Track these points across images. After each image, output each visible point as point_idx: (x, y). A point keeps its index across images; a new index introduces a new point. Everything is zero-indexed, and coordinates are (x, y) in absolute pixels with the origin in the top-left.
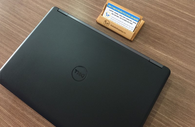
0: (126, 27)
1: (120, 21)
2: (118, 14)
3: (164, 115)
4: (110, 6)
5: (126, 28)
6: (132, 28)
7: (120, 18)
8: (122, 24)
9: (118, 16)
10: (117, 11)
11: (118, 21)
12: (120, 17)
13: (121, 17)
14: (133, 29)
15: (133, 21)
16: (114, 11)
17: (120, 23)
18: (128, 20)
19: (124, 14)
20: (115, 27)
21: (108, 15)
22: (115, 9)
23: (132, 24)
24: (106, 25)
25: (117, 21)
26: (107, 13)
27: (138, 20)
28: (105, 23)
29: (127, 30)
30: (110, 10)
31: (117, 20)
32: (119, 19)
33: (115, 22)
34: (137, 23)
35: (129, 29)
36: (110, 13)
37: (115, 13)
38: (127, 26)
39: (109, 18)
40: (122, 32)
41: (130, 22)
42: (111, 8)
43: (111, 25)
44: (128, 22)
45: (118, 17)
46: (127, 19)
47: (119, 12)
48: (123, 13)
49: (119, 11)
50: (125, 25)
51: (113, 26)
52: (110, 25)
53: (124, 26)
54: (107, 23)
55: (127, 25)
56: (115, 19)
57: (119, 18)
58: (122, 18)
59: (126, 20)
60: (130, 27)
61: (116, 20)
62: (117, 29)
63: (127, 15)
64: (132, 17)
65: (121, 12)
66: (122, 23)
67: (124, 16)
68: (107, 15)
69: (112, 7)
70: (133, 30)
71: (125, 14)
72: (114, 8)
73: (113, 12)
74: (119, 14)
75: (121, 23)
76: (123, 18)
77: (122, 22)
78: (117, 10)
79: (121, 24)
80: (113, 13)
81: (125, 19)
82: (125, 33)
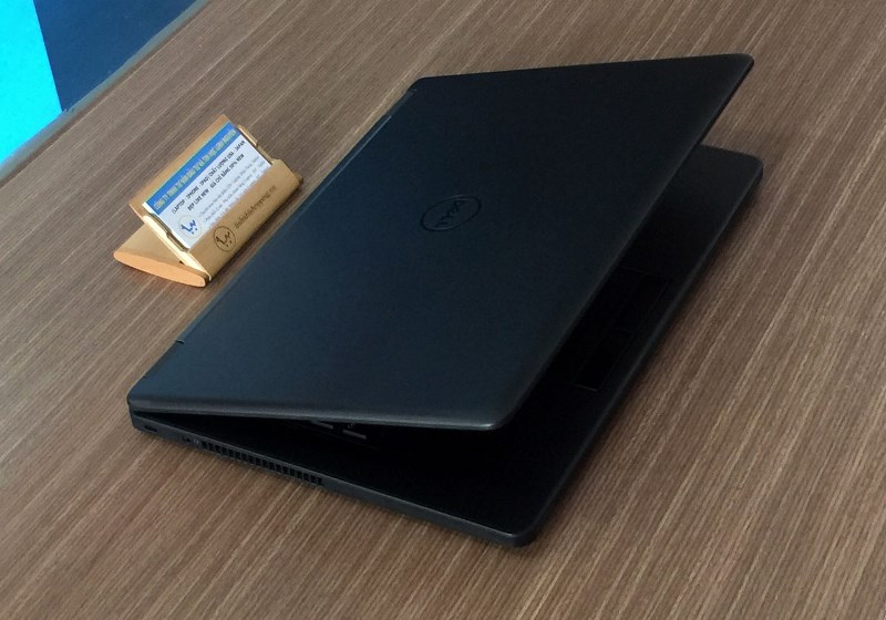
0: (248, 179)
1: (223, 193)
2: (196, 189)
4: (160, 203)
5: (251, 180)
6: (258, 163)
7: (212, 186)
8: (237, 189)
9: (202, 189)
10: (185, 186)
11: (224, 198)
12: (207, 185)
13: (210, 182)
14: (261, 158)
15: (231, 148)
16: (182, 196)
17: (231, 195)
18: (227, 164)
19: (203, 169)
20: (247, 215)
21: (191, 225)
22: (174, 189)
23: (242, 156)
24: (231, 245)
25: (220, 201)
26: (184, 227)
27: (233, 132)
31: (216, 200)
32: (213, 194)
34: (241, 138)
35: (260, 173)
37: (189, 196)
38: (246, 175)
39: (204, 227)
40: (268, 196)
41: (233, 158)
42: (167, 203)
43: (237, 225)
44: (232, 166)
45: (207, 191)
46: (220, 165)
47: (191, 180)
48: (196, 167)
49: (184, 180)
50: (240, 181)
51: (242, 219)
52: (233, 228)
53: (243, 184)
54: (223, 238)
55: (241, 174)
56: (213, 207)
57: (210, 191)
58: (213, 178)
59: (224, 168)
60: (251, 169)
61: (217, 205)
62: (253, 208)
63: (206, 158)
64: (220, 144)
65: (191, 173)
66: (233, 188)
67: (209, 169)
68: (189, 226)
69: (165, 195)
70: (264, 162)
71: (201, 163)
72: (172, 193)
73: (183, 201)
74: (196, 183)
75: (230, 191)
76: (216, 175)
77: (230, 185)
78: (179, 185)
79: (234, 192)
80: (188, 202)
81: (219, 172)
82: (274, 187)
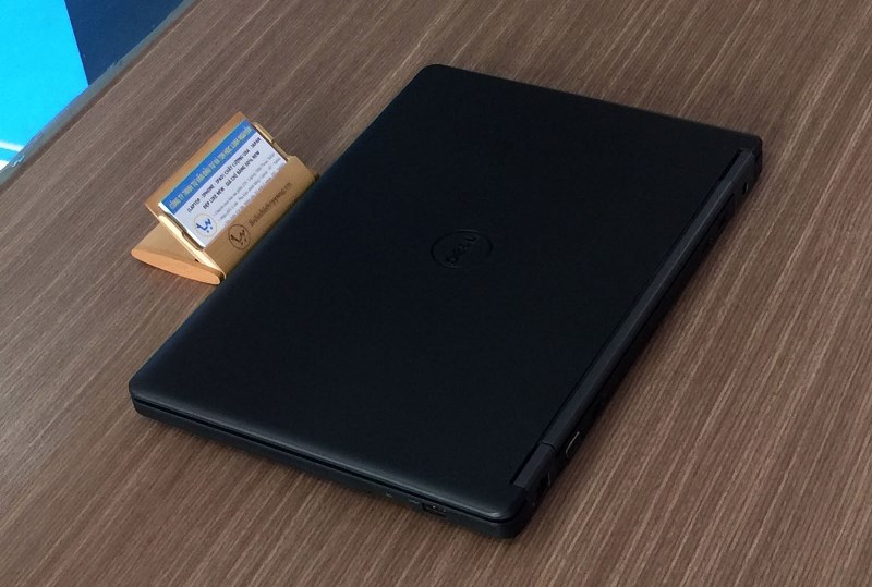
0: (263, 176)
1: (238, 191)
2: (211, 187)
6: (273, 159)
7: (228, 184)
8: (253, 186)
9: (217, 188)
10: (201, 184)
11: (240, 195)
12: (222, 183)
13: (224, 181)
15: (247, 146)
16: (198, 195)
17: (246, 193)
18: (242, 163)
19: (218, 167)
20: (262, 212)
21: (207, 223)
22: (189, 189)
23: (258, 153)
25: (235, 199)
26: (199, 226)
27: (249, 129)
28: (239, 245)
31: (231, 198)
32: (229, 191)
34: (256, 135)
36: (200, 214)
37: (204, 194)
38: (261, 173)
39: (219, 226)
40: (282, 193)
41: (249, 156)
44: (248, 164)
45: (222, 189)
46: (235, 164)
47: (207, 179)
48: (212, 166)
49: (200, 178)
50: (255, 179)
51: (258, 217)
52: (248, 225)
53: (259, 181)
54: (237, 235)
55: (257, 171)
56: (229, 205)
57: (226, 188)
58: (229, 177)
59: (239, 166)
60: (268, 165)
61: (233, 202)
62: (268, 205)
63: (222, 156)
64: (236, 142)
65: (206, 172)
66: (248, 186)
67: (224, 168)
68: (204, 226)
69: (180, 195)
70: (279, 159)
71: (217, 162)
72: (187, 191)
73: (198, 200)
74: (212, 181)
75: (246, 189)
76: (231, 174)
77: (245, 183)
78: (194, 183)
79: (250, 189)
80: (203, 201)
81: (235, 170)
82: (289, 184)
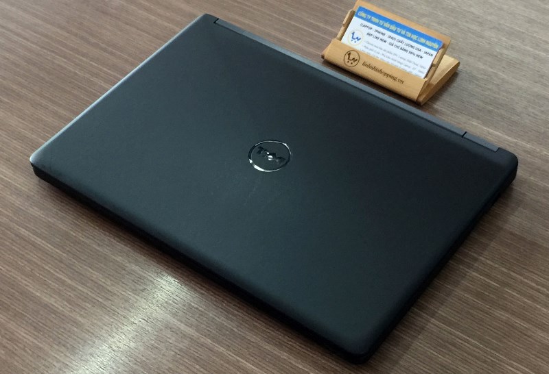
0: (406, 66)
1: (388, 52)
2: (384, 34)
3: (496, 266)
4: (363, 15)
5: (406, 68)
6: (422, 70)
7: (390, 44)
8: (395, 61)
9: (385, 38)
10: (382, 27)
11: (384, 53)
12: (390, 40)
13: (392, 41)
14: (426, 71)
15: (424, 49)
16: (375, 27)
17: (389, 58)
18: (410, 49)
19: (399, 34)
20: (374, 69)
21: (357, 38)
22: (376, 20)
23: (421, 57)
24: (349, 64)
25: (382, 52)
26: (353, 34)
27: (437, 46)
28: (346, 60)
29: (409, 74)
30: (361, 25)
31: (381, 49)
32: (386, 46)
33: (377, 55)
34: (434, 53)
35: (414, 72)
36: (362, 32)
37: (377, 31)
38: (408, 63)
39: (358, 46)
40: (394, 79)
41: (417, 52)
42: (365, 19)
43: (364, 64)
44: (411, 53)
45: (385, 41)
46: (408, 45)
47: (388, 29)
48: (399, 30)
49: (387, 25)
50: (402, 61)
51: (369, 66)
52: (361, 62)
53: (401, 64)
54: (351, 57)
55: (408, 60)
56: (375, 49)
57: (387, 44)
58: (396, 43)
59: (407, 48)
60: (415, 66)
61: (378, 50)
62: (381, 71)
63: (409, 34)
64: (423, 40)
65: (393, 28)
66: (395, 58)
67: (401, 39)
68: (355, 37)
69: (370, 16)
70: (423, 73)
71: (403, 32)
72: (374, 19)
73: (371, 29)
74: (388, 33)
75: (391, 56)
76: (399, 44)
77: (395, 55)
78: (382, 22)
79: (393, 60)
80: (371, 32)
81: (402, 45)
82: (402, 82)
